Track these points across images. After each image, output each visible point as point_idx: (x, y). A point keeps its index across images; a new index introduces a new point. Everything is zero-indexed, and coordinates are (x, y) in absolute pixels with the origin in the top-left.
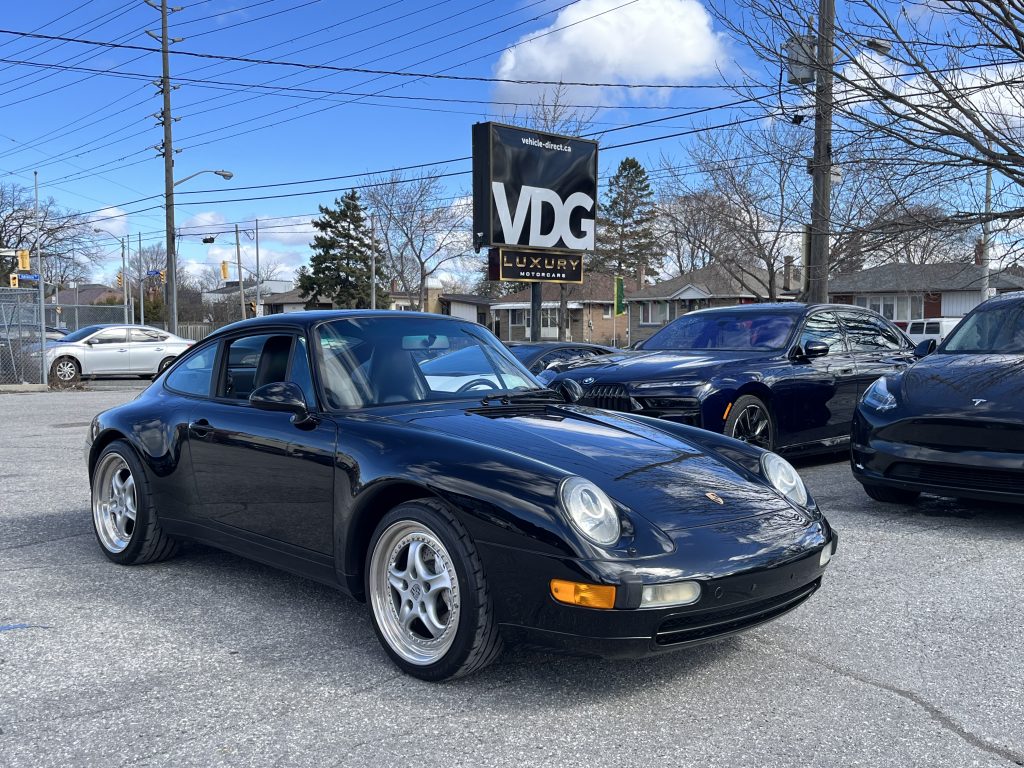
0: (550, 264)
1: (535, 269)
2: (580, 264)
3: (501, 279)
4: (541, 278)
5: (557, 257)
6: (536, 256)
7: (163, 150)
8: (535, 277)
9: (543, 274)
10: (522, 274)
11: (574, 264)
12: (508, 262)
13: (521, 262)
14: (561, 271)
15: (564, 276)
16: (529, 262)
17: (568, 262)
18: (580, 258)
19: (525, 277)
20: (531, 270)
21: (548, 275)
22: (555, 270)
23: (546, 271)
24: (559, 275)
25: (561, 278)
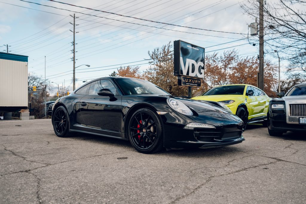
0: (193, 81)
1: (190, 83)
2: (200, 82)
3: (182, 85)
4: (191, 85)
5: (195, 80)
6: (190, 79)
7: (73, 59)
8: (190, 85)
9: (192, 84)
10: (187, 84)
11: (199, 82)
12: (184, 80)
13: (187, 80)
14: (196, 84)
15: (197, 85)
16: (189, 81)
17: (198, 81)
18: (200, 80)
19: (188, 85)
20: (189, 83)
21: (193, 85)
22: (194, 83)
23: (193, 83)
24: (196, 85)
25: (196, 86)
